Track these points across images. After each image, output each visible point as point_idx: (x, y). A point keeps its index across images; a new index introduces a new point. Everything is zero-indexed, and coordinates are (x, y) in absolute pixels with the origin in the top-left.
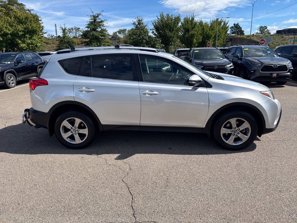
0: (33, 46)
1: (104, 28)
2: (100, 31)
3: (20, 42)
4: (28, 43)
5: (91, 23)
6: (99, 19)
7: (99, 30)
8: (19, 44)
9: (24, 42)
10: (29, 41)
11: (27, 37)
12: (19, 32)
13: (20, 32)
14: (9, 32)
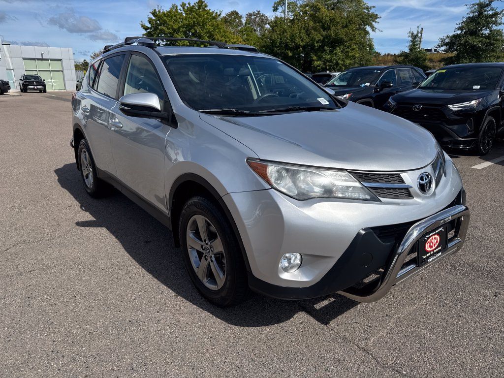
0: (331, 64)
1: (499, 27)
2: (488, 33)
3: (315, 58)
4: (325, 59)
5: (472, 20)
6: (492, 9)
7: (486, 32)
8: (313, 60)
9: (320, 58)
10: (328, 57)
11: (326, 51)
12: (315, 43)
13: (317, 43)
14: (301, 44)
